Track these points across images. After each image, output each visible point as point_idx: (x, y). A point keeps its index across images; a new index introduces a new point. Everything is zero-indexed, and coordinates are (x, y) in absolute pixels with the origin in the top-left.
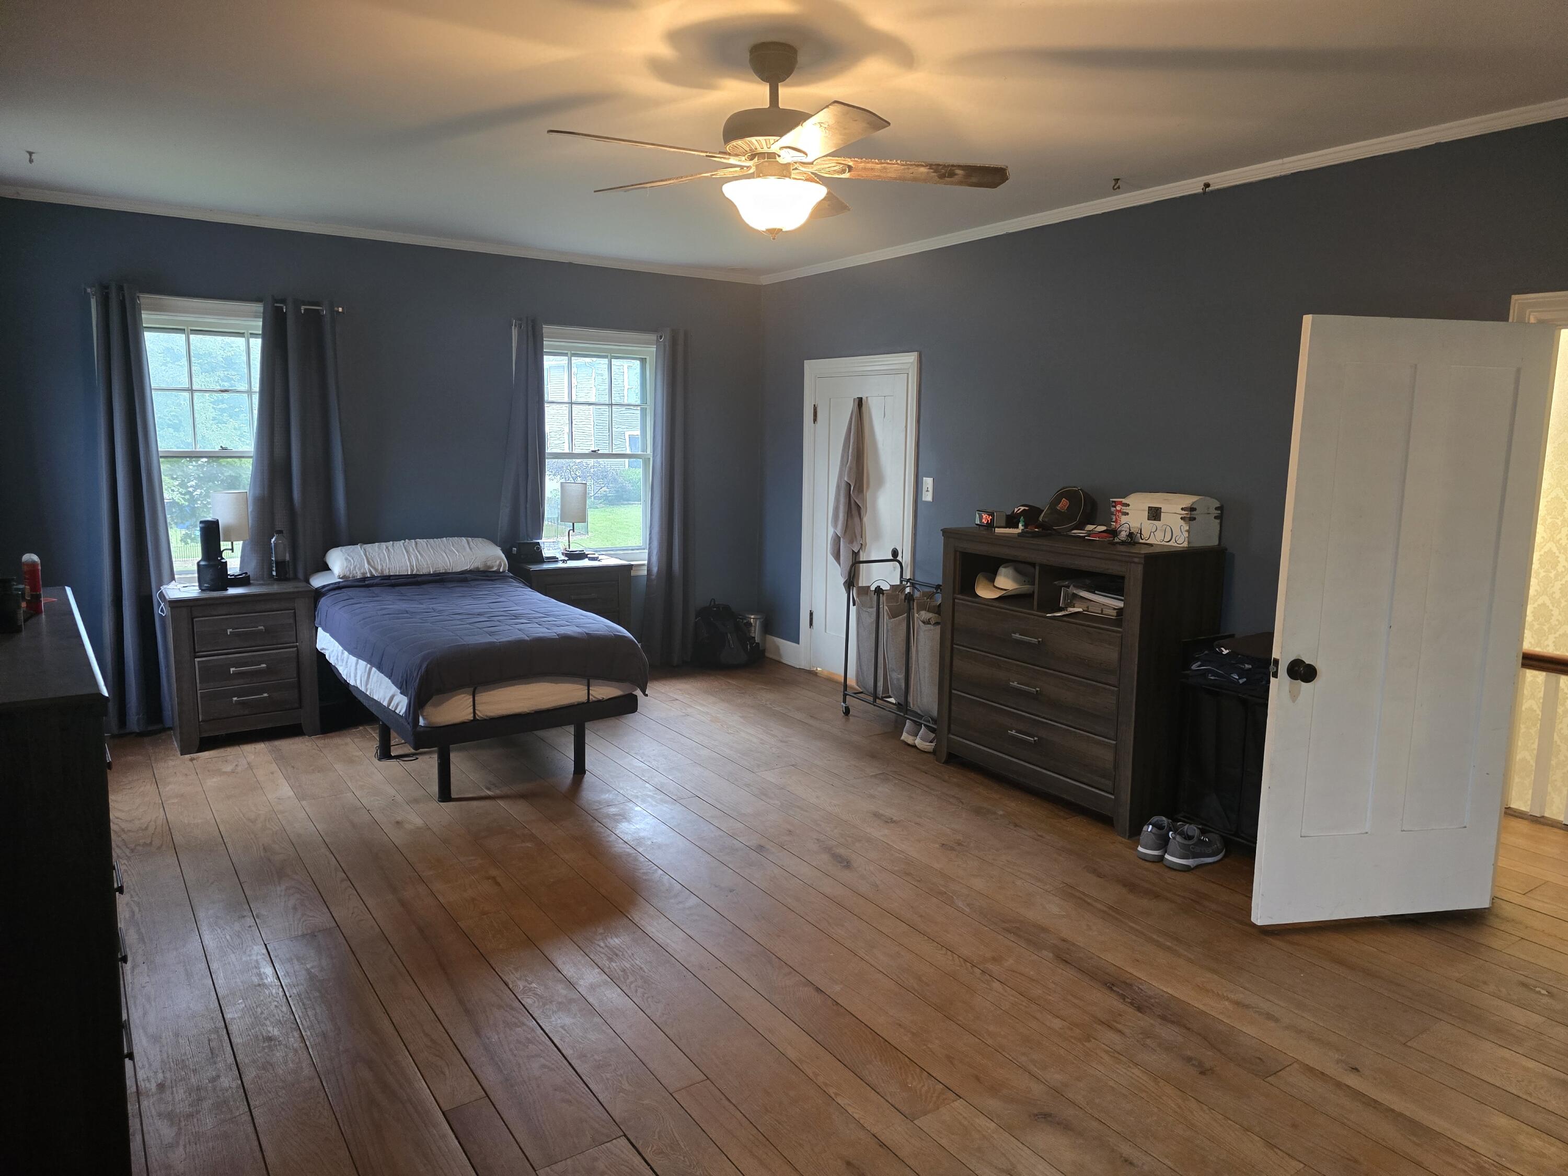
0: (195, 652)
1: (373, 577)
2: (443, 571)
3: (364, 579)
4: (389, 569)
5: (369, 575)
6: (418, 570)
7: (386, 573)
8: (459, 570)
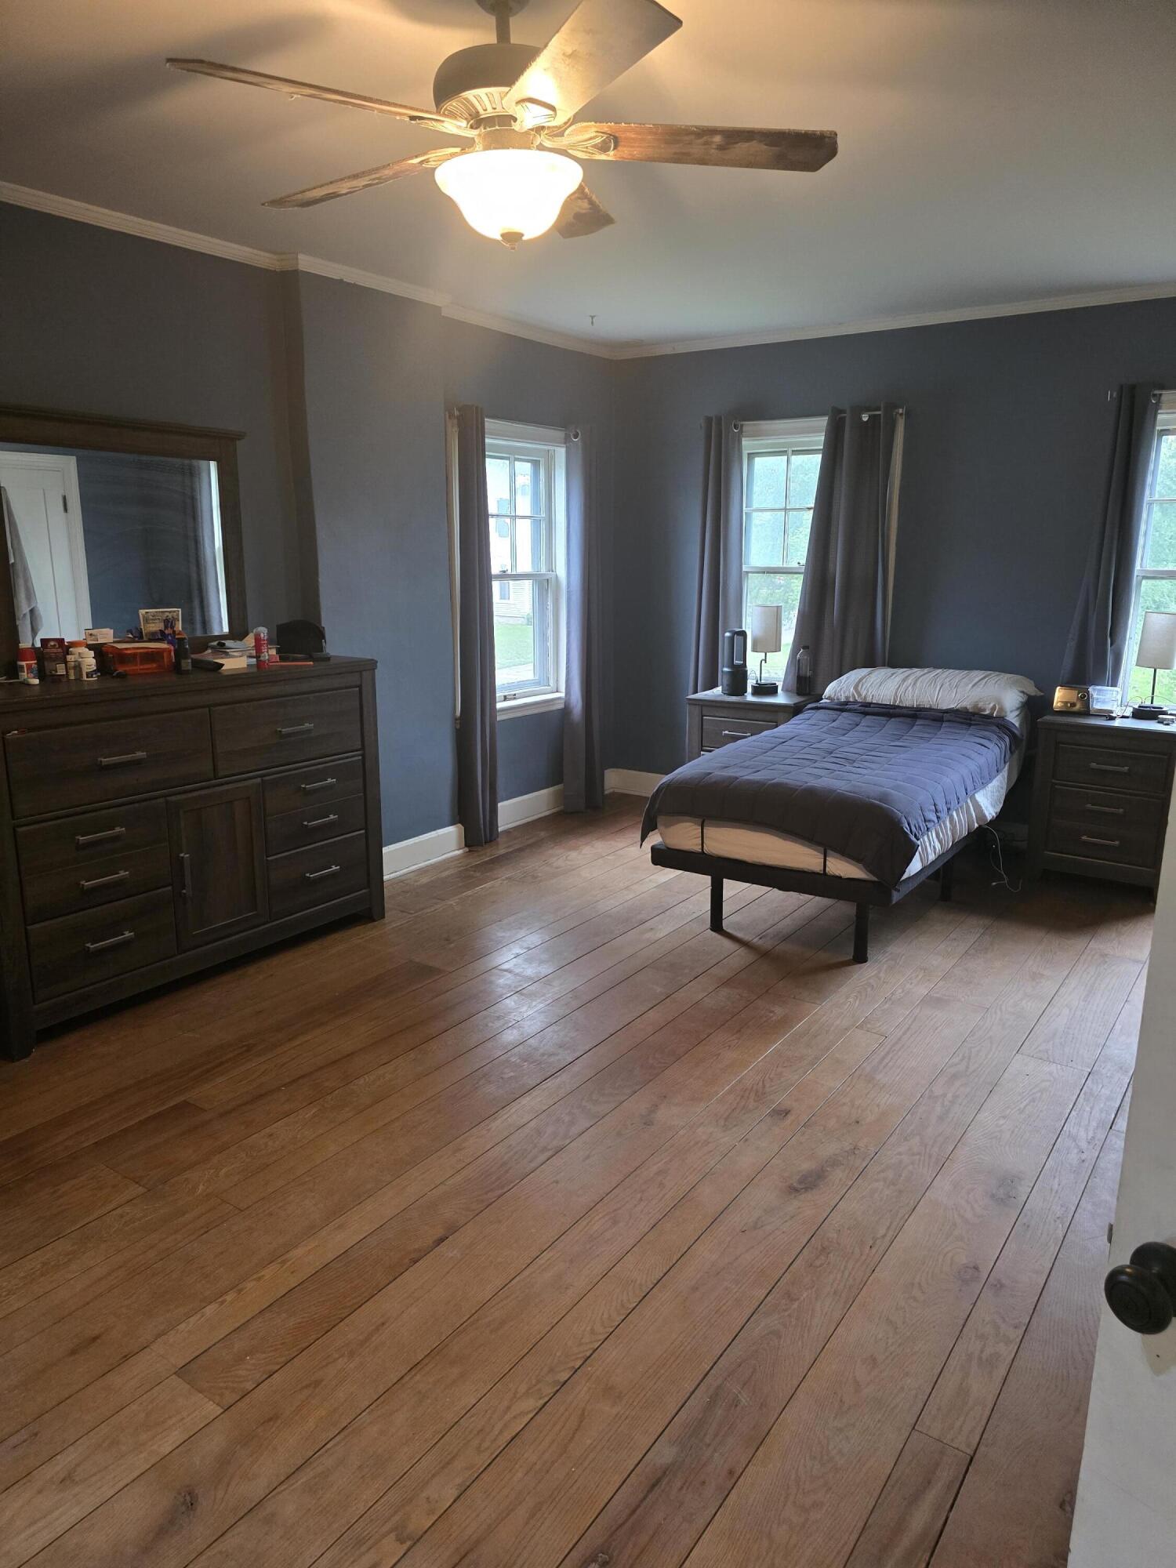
0: (702, 746)
1: (855, 702)
2: (928, 706)
3: (847, 703)
4: (873, 696)
5: (851, 700)
6: (901, 701)
7: (869, 700)
8: (945, 708)
